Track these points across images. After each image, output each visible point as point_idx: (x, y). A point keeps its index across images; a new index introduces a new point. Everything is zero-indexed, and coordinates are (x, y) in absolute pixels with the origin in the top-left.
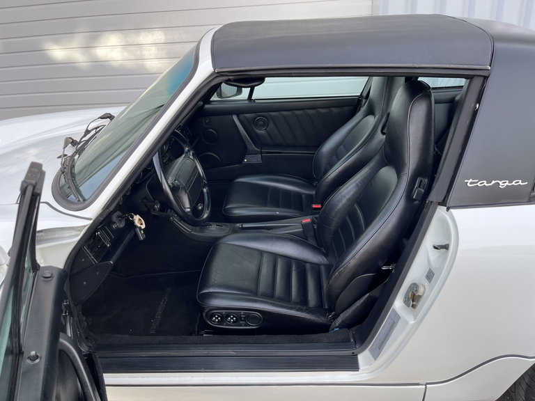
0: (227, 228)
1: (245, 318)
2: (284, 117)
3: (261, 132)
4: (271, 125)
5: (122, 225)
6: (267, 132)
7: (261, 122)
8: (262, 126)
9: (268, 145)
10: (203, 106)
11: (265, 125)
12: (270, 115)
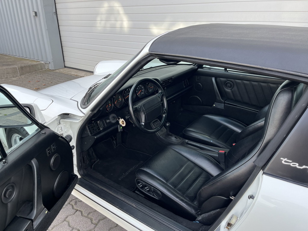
0: (179, 140)
1: (153, 191)
2: (244, 84)
3: (228, 90)
4: (235, 88)
5: (114, 122)
6: (232, 92)
7: (229, 85)
8: (230, 87)
9: (231, 100)
10: (197, 69)
11: (231, 87)
12: (236, 82)
